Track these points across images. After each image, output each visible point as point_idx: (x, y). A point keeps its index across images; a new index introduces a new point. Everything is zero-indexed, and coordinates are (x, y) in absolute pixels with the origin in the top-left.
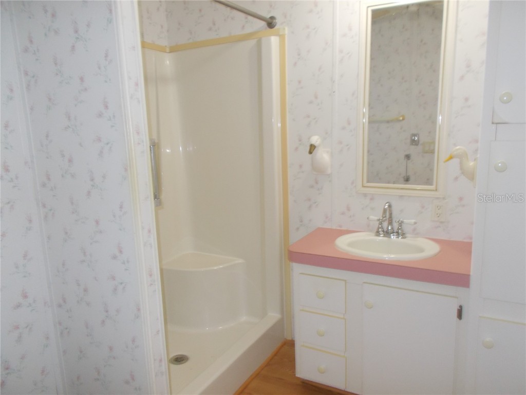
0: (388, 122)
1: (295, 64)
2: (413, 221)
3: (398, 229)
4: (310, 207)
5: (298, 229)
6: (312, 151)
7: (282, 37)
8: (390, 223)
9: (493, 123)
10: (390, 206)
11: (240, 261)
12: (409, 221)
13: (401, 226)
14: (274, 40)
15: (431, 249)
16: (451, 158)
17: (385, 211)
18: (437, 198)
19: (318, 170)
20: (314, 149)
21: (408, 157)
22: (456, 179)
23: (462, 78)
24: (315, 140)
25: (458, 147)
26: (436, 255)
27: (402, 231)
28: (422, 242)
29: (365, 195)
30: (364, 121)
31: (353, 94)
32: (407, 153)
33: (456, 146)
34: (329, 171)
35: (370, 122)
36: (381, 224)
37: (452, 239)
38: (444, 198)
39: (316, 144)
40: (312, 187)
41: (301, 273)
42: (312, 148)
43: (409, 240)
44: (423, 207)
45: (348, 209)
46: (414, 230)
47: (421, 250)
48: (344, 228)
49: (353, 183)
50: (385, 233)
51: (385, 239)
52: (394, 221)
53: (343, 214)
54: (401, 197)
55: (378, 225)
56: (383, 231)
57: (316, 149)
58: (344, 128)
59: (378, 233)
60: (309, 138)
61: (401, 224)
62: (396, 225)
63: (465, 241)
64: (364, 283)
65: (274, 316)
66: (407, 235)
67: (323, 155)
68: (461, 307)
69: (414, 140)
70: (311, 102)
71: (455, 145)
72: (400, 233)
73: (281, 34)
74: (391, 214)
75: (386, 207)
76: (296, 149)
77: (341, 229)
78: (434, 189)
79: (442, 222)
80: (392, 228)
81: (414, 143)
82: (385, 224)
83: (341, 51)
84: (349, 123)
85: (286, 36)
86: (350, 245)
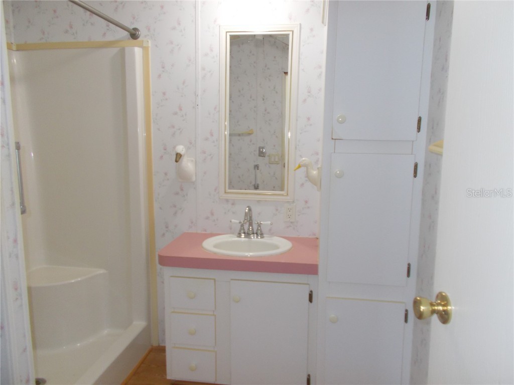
0: (239, 135)
1: (160, 76)
2: (269, 222)
3: (258, 230)
4: (175, 213)
5: (164, 235)
6: (178, 159)
7: (145, 49)
8: (251, 224)
9: (332, 139)
10: (250, 210)
11: (102, 271)
12: (266, 223)
13: (260, 227)
14: (138, 51)
15: (284, 245)
16: (299, 167)
17: (246, 214)
18: (288, 202)
19: (183, 177)
20: (180, 158)
21: (257, 167)
22: (302, 185)
23: (305, 100)
24: (180, 149)
25: (304, 159)
26: (289, 250)
27: (261, 231)
28: (276, 240)
29: (227, 201)
30: (226, 133)
31: (215, 108)
32: (256, 164)
33: (303, 158)
34: (194, 179)
35: (230, 135)
36: (242, 226)
37: (300, 237)
38: (293, 202)
39: (182, 153)
40: (177, 194)
41: (172, 276)
42: (178, 157)
43: (267, 240)
44: (277, 210)
45: (212, 214)
46: (270, 230)
47: (277, 247)
48: (208, 232)
49: (215, 190)
50: (246, 234)
51: (247, 239)
52: (253, 223)
53: (207, 218)
54: (259, 201)
55: (240, 227)
56: (244, 233)
57: (182, 157)
58: (207, 139)
59: (239, 235)
60: (174, 148)
61: (259, 225)
62: (255, 227)
63: (310, 237)
64: (232, 279)
65: (139, 325)
66: (265, 235)
67: (188, 164)
68: (311, 292)
69: (262, 152)
70: (176, 114)
71: (301, 156)
72: (259, 233)
73: (144, 45)
74: (251, 217)
75: (247, 211)
76: (162, 157)
77: (206, 232)
78: (286, 194)
79: (292, 222)
80: (253, 229)
81: (261, 154)
82: (246, 226)
83: (203, 69)
84: (212, 135)
85: (150, 49)
86: (216, 246)
